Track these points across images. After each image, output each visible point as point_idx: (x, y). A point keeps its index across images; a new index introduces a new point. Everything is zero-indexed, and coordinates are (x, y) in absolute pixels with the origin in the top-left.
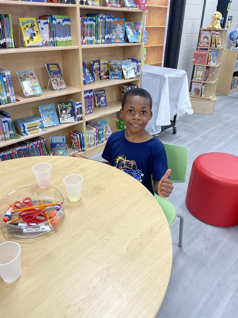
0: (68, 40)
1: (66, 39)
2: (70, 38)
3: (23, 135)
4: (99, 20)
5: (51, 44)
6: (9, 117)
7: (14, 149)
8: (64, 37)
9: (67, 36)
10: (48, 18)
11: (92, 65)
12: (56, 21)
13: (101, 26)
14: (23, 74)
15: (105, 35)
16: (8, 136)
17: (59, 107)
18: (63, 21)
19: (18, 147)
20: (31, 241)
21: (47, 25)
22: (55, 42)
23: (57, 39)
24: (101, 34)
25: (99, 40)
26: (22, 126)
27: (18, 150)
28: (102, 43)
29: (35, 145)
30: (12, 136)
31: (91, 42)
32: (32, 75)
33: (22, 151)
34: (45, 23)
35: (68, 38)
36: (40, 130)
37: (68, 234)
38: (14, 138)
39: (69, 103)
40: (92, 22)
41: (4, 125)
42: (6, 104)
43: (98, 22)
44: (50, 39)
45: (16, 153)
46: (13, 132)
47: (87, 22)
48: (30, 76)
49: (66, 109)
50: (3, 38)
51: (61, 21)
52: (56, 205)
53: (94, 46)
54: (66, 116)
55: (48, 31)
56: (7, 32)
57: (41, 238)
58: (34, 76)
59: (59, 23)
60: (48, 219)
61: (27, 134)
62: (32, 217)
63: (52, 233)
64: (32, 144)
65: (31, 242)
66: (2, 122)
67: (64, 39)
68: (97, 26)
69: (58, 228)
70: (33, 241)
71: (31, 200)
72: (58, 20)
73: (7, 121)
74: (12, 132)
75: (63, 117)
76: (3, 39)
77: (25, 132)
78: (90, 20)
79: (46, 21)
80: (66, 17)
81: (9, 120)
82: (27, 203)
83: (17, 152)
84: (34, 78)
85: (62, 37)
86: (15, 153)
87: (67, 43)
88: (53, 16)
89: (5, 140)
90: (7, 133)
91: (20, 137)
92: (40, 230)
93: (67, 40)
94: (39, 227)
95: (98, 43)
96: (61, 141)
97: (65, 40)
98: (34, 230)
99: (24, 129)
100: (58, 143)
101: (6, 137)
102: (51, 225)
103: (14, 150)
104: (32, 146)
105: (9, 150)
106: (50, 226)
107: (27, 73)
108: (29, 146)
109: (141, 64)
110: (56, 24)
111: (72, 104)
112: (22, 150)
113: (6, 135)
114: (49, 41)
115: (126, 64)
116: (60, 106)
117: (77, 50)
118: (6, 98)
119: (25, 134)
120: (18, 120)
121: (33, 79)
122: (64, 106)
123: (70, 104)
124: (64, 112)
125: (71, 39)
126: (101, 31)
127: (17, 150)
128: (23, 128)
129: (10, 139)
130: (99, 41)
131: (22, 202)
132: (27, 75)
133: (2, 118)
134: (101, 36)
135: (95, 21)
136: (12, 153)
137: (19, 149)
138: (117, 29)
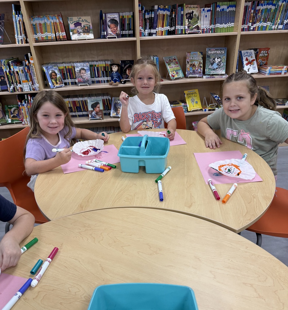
0: (230, 26)
1: (227, 25)
2: (232, 25)
4: (280, 3)
5: (211, 31)
8: (226, 24)
9: (230, 23)
10: (212, 5)
12: (220, 8)
13: (281, 10)
14: (169, 60)
15: (285, 20)
18: (228, 8)
21: (210, 13)
22: (216, 29)
23: (218, 25)
24: (279, 19)
25: (274, 26)
31: (264, 28)
32: (175, 60)
34: (208, 11)
35: (230, 24)
40: (270, 6)
43: (278, 5)
44: (211, 26)
47: (262, 6)
48: (173, 61)
51: (225, 7)
53: (267, 32)
55: (210, 19)
59: (223, 9)
72: (222, 7)
79: (210, 8)
80: (231, 3)
84: (177, 63)
85: (224, 24)
87: (228, 29)
88: (218, 3)
93: (228, 27)
95: (272, 29)
97: (226, 27)
110: (219, 11)
114: (209, 28)
125: (233, 26)
126: (280, 15)
134: (278, 21)
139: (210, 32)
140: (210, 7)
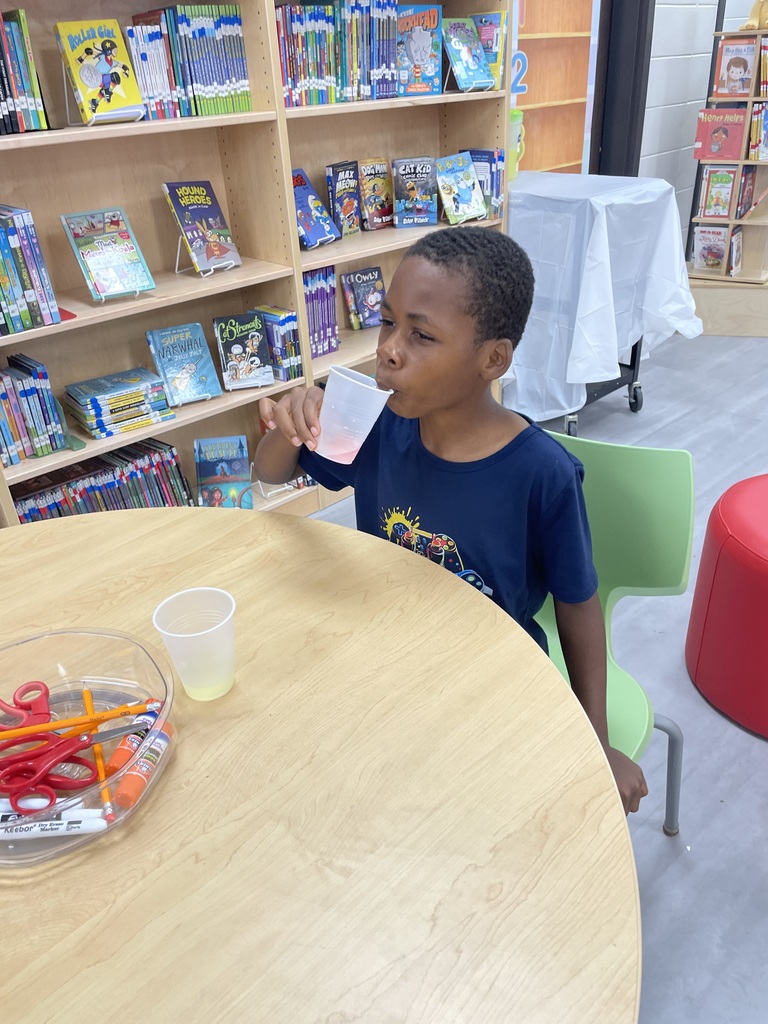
0: (239, 92)
1: (229, 89)
2: (243, 86)
3: (94, 438)
4: (347, 15)
5: (178, 111)
6: (44, 376)
7: (69, 485)
8: (222, 83)
9: (234, 79)
10: (163, 16)
11: (331, 181)
12: (189, 25)
13: (355, 35)
14: (86, 224)
15: (371, 68)
16: (41, 441)
17: (217, 334)
18: (217, 25)
19: (83, 479)
20: (22, 878)
21: (160, 44)
22: (192, 102)
23: (199, 89)
24: (355, 65)
25: (349, 89)
26: (89, 407)
27: (85, 489)
28: (360, 97)
29: (142, 470)
30: (58, 443)
31: (323, 97)
32: (116, 223)
33: (97, 492)
34: (153, 37)
35: (238, 85)
36: (156, 416)
37: (182, 845)
38: (64, 448)
39: (252, 320)
40: (321, 25)
41: (26, 406)
42: (25, 328)
43: (343, 22)
44: (174, 93)
45: (79, 500)
46: (59, 426)
47: (302, 24)
48: (108, 230)
49: (242, 341)
50: (6, 96)
51: (208, 24)
52: (140, 715)
53: (333, 108)
54: (244, 365)
55: (164, 65)
56: (17, 75)
57: (67, 865)
58: (123, 226)
59: (202, 32)
60: (102, 776)
61: (110, 434)
62: (33, 771)
63: (117, 836)
64: (131, 467)
65: (22, 882)
66: (19, 395)
67: (224, 90)
68: (340, 37)
69: (142, 813)
70: (32, 876)
71: (46, 693)
72: (197, 23)
73: (34, 391)
74: (56, 428)
75: (236, 369)
76: (5, 100)
77: (101, 425)
78: (315, 17)
79: (156, 28)
80: (225, 10)
81: (44, 385)
82: (27, 707)
83: (81, 495)
84: (125, 236)
85: (215, 83)
86: (74, 498)
87: (234, 102)
88: (180, 9)
89: (35, 455)
90: (40, 432)
91: (83, 445)
92: (62, 830)
93: (233, 93)
94: (59, 817)
95: (346, 100)
96: (233, 453)
97: (227, 94)
98: (35, 830)
99: (99, 414)
100: (221, 460)
101: (38, 446)
102: (108, 804)
103: (71, 491)
104: (133, 474)
105: (53, 491)
106: (105, 811)
107: (100, 217)
108: (123, 474)
109: (507, 167)
110: (191, 36)
111: (264, 322)
112: (99, 488)
113: (36, 440)
114: (169, 98)
115: (452, 171)
116: (222, 331)
117: (270, 125)
118: (25, 308)
119: (102, 431)
120: (77, 385)
121: (119, 239)
122: (237, 329)
123: (256, 323)
124: (237, 349)
125: (248, 89)
126: (355, 54)
127: (81, 489)
128: (93, 412)
129: (49, 453)
130: (350, 91)
131: (10, 701)
132: (100, 226)
133: (19, 380)
134: (356, 73)
135: (331, 20)
136: (65, 500)
137: (87, 485)
138: (413, 46)
139: (175, 116)
140: (158, 22)
